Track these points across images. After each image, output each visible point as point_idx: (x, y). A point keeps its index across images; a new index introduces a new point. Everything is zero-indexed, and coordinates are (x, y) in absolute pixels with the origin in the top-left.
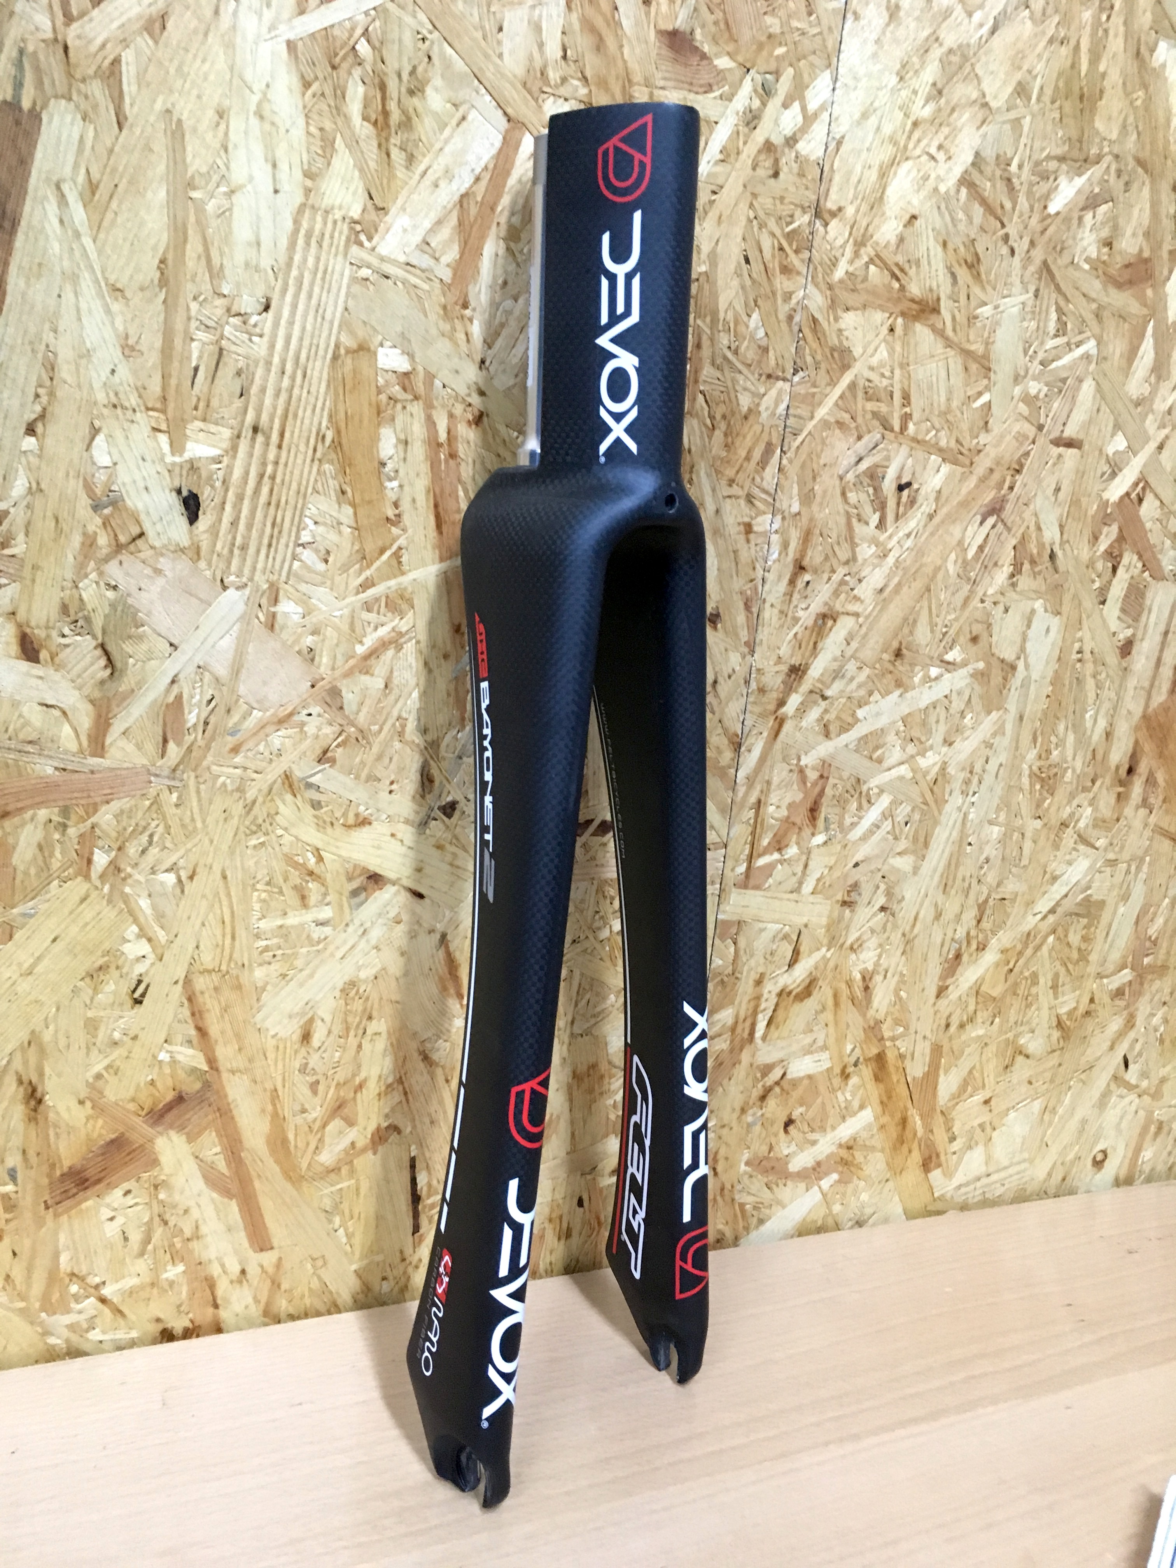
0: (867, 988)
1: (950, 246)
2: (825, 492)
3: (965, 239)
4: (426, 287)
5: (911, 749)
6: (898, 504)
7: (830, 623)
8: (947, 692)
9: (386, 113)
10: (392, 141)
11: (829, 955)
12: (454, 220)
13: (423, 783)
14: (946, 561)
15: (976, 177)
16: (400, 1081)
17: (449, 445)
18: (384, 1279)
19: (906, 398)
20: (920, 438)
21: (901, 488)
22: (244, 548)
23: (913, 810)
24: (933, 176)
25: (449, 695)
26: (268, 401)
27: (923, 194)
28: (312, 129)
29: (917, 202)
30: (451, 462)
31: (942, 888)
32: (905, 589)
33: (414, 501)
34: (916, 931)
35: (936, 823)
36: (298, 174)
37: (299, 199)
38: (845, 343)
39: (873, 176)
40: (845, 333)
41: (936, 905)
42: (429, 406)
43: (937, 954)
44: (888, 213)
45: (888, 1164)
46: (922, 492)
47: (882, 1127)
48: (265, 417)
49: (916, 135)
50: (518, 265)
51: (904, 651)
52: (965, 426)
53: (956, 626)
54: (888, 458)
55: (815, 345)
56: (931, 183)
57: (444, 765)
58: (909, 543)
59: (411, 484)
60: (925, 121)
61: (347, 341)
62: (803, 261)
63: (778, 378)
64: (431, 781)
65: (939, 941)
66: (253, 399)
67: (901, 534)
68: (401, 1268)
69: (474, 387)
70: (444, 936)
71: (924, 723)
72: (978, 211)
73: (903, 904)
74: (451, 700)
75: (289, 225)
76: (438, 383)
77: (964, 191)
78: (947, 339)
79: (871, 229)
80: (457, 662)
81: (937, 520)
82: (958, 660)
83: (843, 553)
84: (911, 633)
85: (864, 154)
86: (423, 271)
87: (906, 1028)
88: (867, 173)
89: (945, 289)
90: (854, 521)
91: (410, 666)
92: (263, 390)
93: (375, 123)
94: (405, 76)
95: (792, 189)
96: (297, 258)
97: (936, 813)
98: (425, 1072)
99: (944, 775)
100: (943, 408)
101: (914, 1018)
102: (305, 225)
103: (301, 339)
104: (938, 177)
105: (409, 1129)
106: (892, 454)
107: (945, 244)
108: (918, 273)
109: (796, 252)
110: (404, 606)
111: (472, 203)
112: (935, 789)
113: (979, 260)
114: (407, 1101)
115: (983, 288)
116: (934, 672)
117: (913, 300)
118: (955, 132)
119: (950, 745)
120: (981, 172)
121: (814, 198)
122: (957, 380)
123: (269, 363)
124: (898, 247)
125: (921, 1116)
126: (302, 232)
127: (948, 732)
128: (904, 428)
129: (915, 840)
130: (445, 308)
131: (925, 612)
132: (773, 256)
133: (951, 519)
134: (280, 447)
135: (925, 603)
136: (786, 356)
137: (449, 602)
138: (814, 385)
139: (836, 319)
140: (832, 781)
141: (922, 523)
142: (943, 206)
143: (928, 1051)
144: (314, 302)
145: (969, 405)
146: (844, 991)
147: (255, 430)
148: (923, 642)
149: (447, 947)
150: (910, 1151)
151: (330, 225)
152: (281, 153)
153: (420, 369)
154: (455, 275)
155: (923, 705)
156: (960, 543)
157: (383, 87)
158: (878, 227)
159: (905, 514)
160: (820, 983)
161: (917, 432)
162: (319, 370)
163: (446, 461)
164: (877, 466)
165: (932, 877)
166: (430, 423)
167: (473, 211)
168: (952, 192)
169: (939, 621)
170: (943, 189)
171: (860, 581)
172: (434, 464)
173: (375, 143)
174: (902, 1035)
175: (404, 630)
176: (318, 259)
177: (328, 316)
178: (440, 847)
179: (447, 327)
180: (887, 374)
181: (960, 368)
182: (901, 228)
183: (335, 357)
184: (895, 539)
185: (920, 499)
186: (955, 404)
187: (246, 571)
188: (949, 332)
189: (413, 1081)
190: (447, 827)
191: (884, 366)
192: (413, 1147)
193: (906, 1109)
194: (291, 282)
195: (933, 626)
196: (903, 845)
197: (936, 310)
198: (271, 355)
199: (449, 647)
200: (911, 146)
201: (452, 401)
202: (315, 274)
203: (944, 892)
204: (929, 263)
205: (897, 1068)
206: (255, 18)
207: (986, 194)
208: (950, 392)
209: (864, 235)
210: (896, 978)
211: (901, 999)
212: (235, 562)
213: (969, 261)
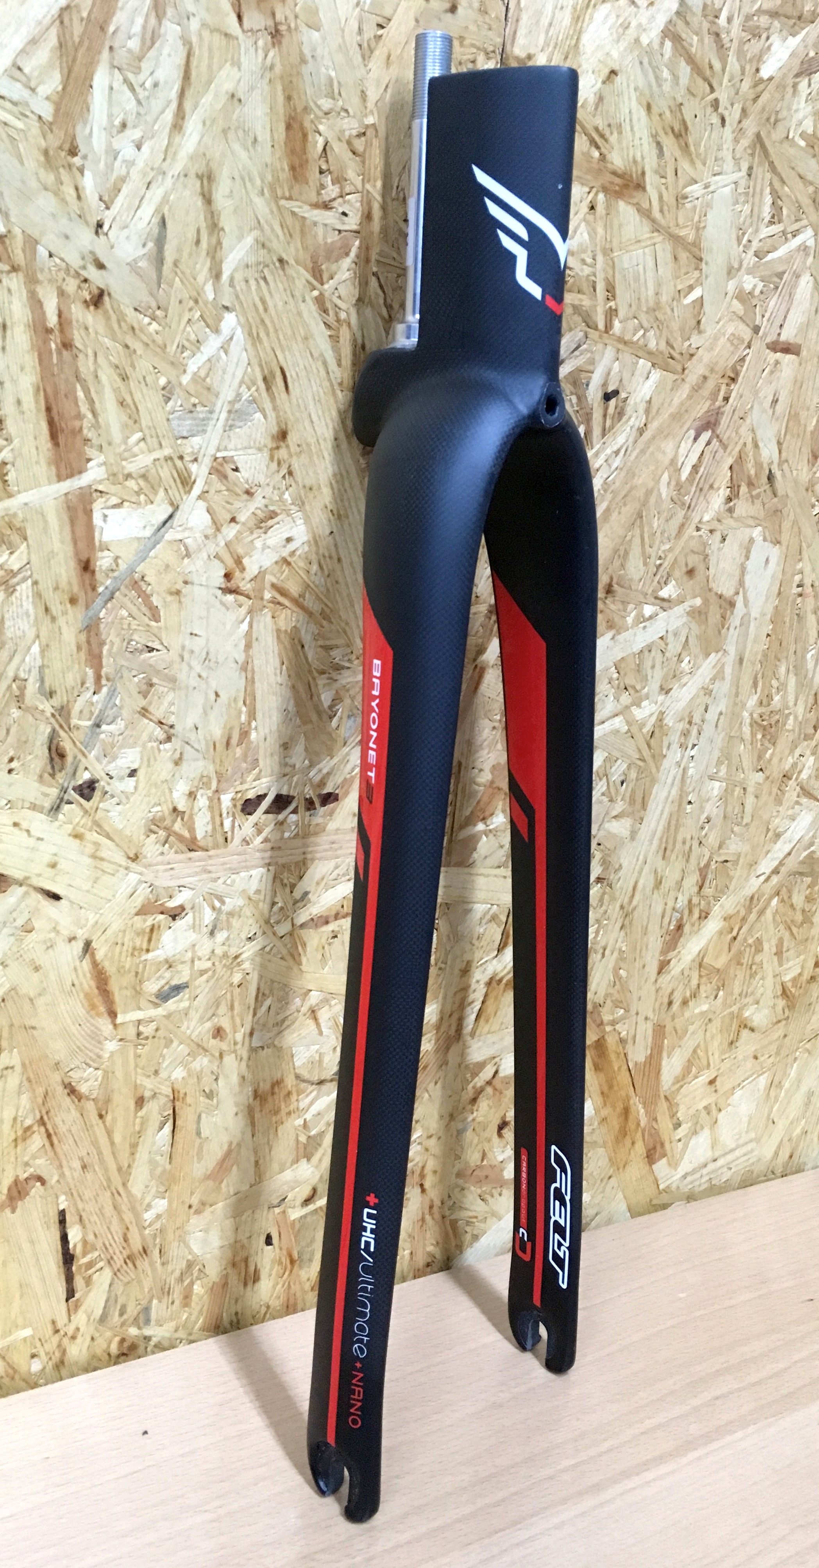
1: (655, 110)
3: (671, 103)
4: (20, 125)
5: (625, 698)
6: (605, 416)
8: (663, 633)
12: (52, 39)
13: (52, 759)
14: (658, 482)
15: (681, 27)
16: (42, 1122)
17: (62, 331)
19: (611, 289)
20: (626, 338)
21: (607, 397)
23: (629, 767)
24: (634, 24)
25: (79, 648)
27: (622, 45)
29: (617, 54)
30: (65, 353)
31: (661, 853)
32: (614, 516)
33: (19, 402)
35: (653, 781)
41: (656, 872)
42: (32, 280)
43: (657, 927)
45: (610, 1160)
46: (631, 401)
47: (604, 1120)
50: (139, 102)
51: (616, 587)
52: (675, 326)
53: (670, 558)
54: (592, 362)
56: (632, 32)
57: (77, 735)
59: (14, 381)
64: (62, 756)
65: (659, 911)
67: (609, 451)
69: (90, 258)
70: (88, 945)
71: (639, 669)
72: (685, 70)
73: (621, 873)
74: (83, 655)
76: (42, 251)
77: (668, 44)
78: (653, 221)
80: (87, 607)
81: (647, 435)
82: (674, 596)
84: (623, 566)
86: (15, 104)
87: (627, 1011)
89: (650, 163)
91: (27, 614)
95: (473, 28)
97: (654, 770)
98: (72, 1107)
99: (661, 727)
101: (635, 996)
104: (640, 25)
106: (597, 358)
107: (649, 108)
108: (620, 141)
110: (15, 538)
111: (75, 18)
112: (652, 742)
113: (686, 129)
114: (52, 1145)
115: (692, 163)
116: (648, 610)
117: (614, 173)
119: (667, 693)
120: (687, 23)
121: (499, 40)
122: (666, 270)
124: (596, 109)
125: (644, 1104)
127: (665, 678)
128: (608, 327)
129: (632, 801)
130: (46, 153)
131: (637, 541)
133: (663, 433)
135: (637, 531)
137: (73, 532)
141: (631, 440)
142: (646, 61)
143: (650, 1032)
145: (679, 301)
148: (636, 577)
149: (93, 955)
150: (633, 1143)
153: (17, 231)
154: (57, 111)
155: (636, 648)
156: (673, 461)
159: (612, 427)
161: (624, 330)
163: (59, 353)
164: (579, 370)
165: (651, 841)
166: (36, 303)
167: (77, 30)
168: (656, 46)
169: (652, 552)
170: (645, 40)
172: (43, 357)
174: (622, 1018)
175: (16, 568)
178: (78, 836)
179: (50, 178)
180: (589, 260)
181: (669, 257)
182: (599, 85)
184: (602, 457)
185: (629, 410)
188: (656, 214)
189: (58, 1120)
190: (86, 812)
191: (585, 251)
193: (628, 1098)
195: (646, 557)
196: (619, 806)
197: (640, 186)
199: (76, 589)
201: (62, 274)
203: (664, 858)
204: (632, 129)
205: (618, 1054)
207: (693, 50)
208: (659, 285)
211: (620, 978)
213: (676, 129)
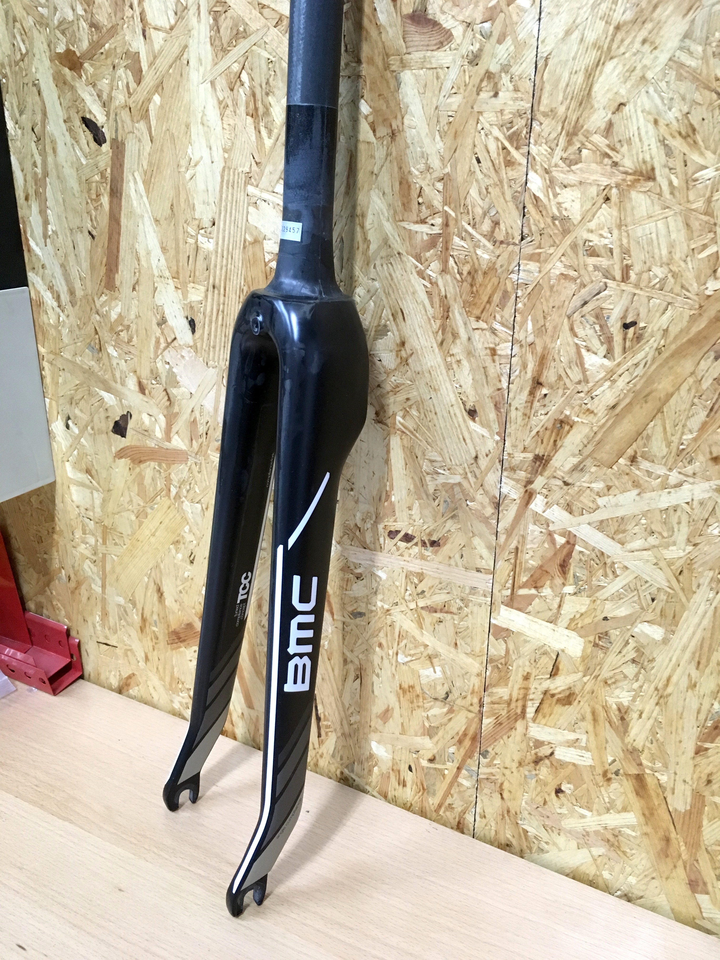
0: (622, 719)
1: (662, 122)
2: (555, 328)
3: (678, 115)
5: (653, 540)
6: (625, 339)
7: (567, 428)
8: (689, 500)
9: (256, 109)
10: (261, 124)
11: (585, 679)
14: (678, 388)
19: (626, 252)
21: (626, 326)
22: (214, 347)
24: (639, 67)
26: (218, 272)
27: (629, 85)
28: (225, 126)
29: (624, 91)
31: (695, 663)
34: (669, 690)
36: (221, 151)
37: (223, 164)
38: (565, 213)
39: (580, 78)
40: (564, 206)
41: (689, 676)
43: (693, 718)
44: (596, 106)
45: (653, 865)
46: (649, 330)
47: (646, 834)
48: (217, 281)
49: (619, 37)
51: (640, 459)
52: (691, 275)
53: (693, 445)
54: (612, 302)
55: (538, 217)
56: (638, 73)
58: (639, 371)
60: (627, 22)
61: (249, 238)
62: (523, 155)
63: (508, 244)
66: (212, 271)
67: (629, 363)
71: (665, 521)
72: (690, 87)
73: (655, 664)
75: (219, 179)
77: (672, 73)
78: (664, 201)
79: (581, 121)
81: (666, 353)
83: (575, 374)
84: (646, 445)
85: (571, 62)
87: (665, 767)
88: (574, 78)
89: (659, 160)
90: (583, 351)
92: (216, 266)
93: (252, 116)
94: (264, 86)
95: (510, 102)
96: (224, 196)
99: (690, 569)
100: (665, 260)
101: (673, 759)
102: (226, 178)
103: (229, 239)
104: (644, 66)
106: (616, 299)
107: (656, 122)
108: (629, 150)
109: (517, 148)
112: (681, 578)
113: (694, 130)
115: (702, 154)
117: (626, 173)
118: (660, 25)
121: (529, 106)
122: (679, 235)
123: (217, 252)
124: (609, 132)
125: (685, 844)
126: (225, 182)
127: (691, 534)
128: (625, 277)
129: (663, 616)
131: (659, 429)
132: (498, 154)
133: (682, 353)
134: (225, 296)
135: (659, 423)
136: (514, 226)
138: (539, 247)
139: (556, 195)
140: (578, 548)
141: (651, 356)
142: (651, 90)
143: (689, 793)
144: (233, 218)
145: (693, 256)
146: (602, 713)
147: (214, 287)
150: (675, 866)
151: (236, 177)
152: (212, 141)
155: (663, 506)
156: (694, 373)
157: (254, 95)
158: (589, 117)
159: (633, 345)
160: (579, 698)
161: (639, 280)
162: (238, 254)
164: (601, 308)
165: (683, 652)
168: (661, 76)
169: (675, 439)
170: (650, 75)
171: (592, 398)
173: (253, 127)
174: (661, 770)
176: (233, 195)
177: (240, 226)
180: (606, 235)
181: (681, 225)
182: (610, 115)
183: (244, 247)
184: (625, 367)
185: (646, 336)
186: (677, 256)
187: (216, 359)
188: (667, 195)
191: (602, 229)
193: (669, 831)
194: (222, 209)
195: (668, 442)
196: (650, 616)
197: (651, 178)
198: (217, 248)
200: (615, 46)
202: (232, 203)
204: (641, 140)
206: (197, 74)
207: (698, 71)
208: (672, 246)
209: (575, 127)
210: (651, 721)
211: (657, 740)
212: (211, 354)
213: (683, 133)
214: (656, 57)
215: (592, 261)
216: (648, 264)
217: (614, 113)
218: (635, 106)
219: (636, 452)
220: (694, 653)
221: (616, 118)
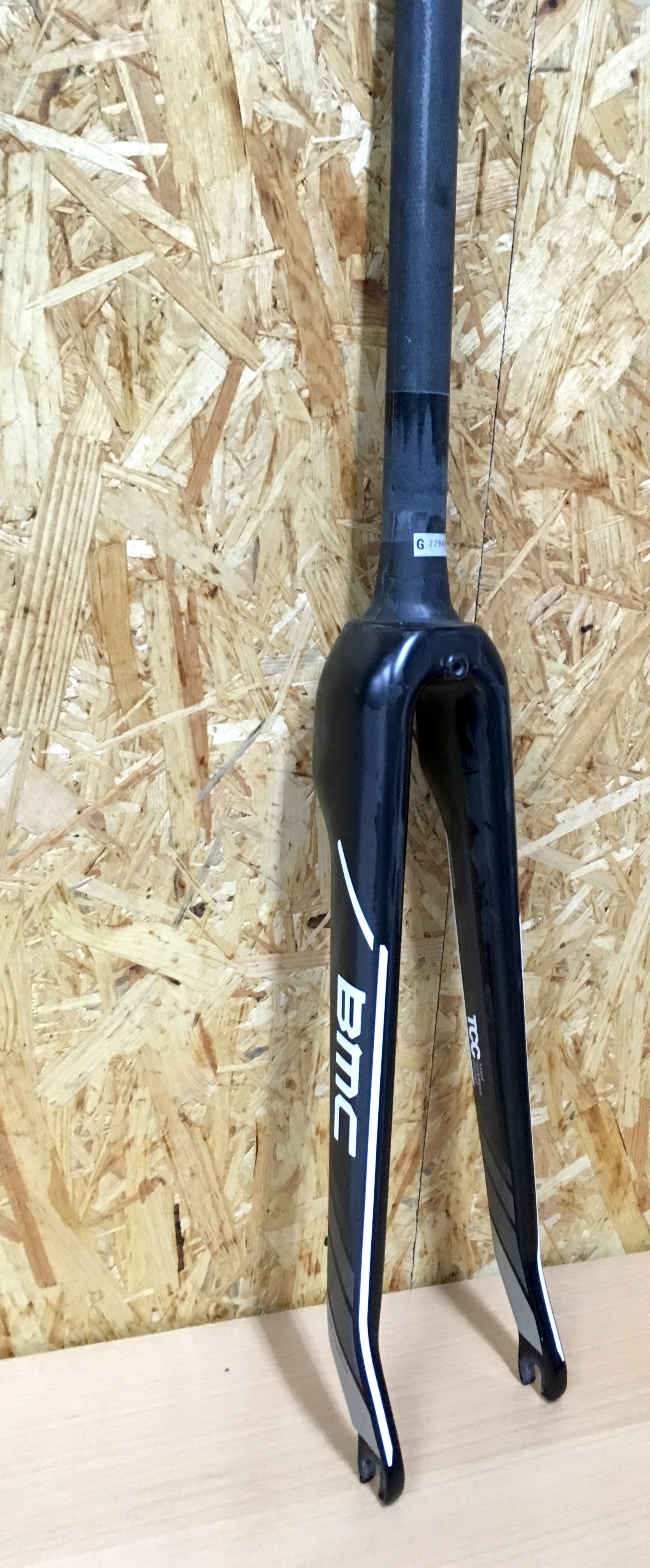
0: (578, 1051)
2: (517, 636)
7: (528, 743)
9: (127, 359)
10: (134, 380)
11: (542, 1023)
18: (154, 1310)
22: (18, 704)
26: (36, 587)
28: (68, 375)
34: (620, 1000)
36: (56, 410)
37: (58, 429)
38: (528, 516)
39: (544, 382)
40: (527, 508)
44: (558, 411)
48: (34, 601)
49: (579, 347)
55: (501, 518)
58: (594, 674)
60: (585, 335)
61: (100, 536)
62: (486, 453)
63: (470, 547)
66: (24, 586)
68: (170, 1300)
75: (50, 450)
79: (544, 424)
83: (536, 685)
85: (535, 365)
88: (538, 380)
90: (544, 659)
92: (32, 579)
93: (119, 368)
94: (143, 329)
96: (58, 475)
100: (617, 563)
102: (63, 449)
103: (63, 537)
105: (172, 1181)
109: (481, 445)
118: (613, 342)
123: (36, 558)
126: (61, 455)
132: (461, 450)
134: (47, 622)
136: (476, 528)
138: (502, 550)
139: (518, 497)
140: (536, 875)
144: (73, 508)
146: (558, 1054)
147: (26, 610)
151: (84, 449)
152: (42, 395)
157: (124, 339)
158: (551, 421)
160: (536, 1048)
162: (78, 561)
171: (552, 707)
173: (120, 383)
176: (75, 475)
177: (85, 518)
183: (92, 550)
186: (627, 560)
187: (21, 723)
192: (177, 1196)
194: (53, 493)
198: (38, 551)
200: (575, 356)
202: (73, 486)
206: (18, 294)
209: (538, 429)
210: (605, 1041)
212: (12, 715)
214: (611, 372)
215: (552, 565)
216: (603, 567)
217: (574, 420)
218: (593, 415)
219: (592, 758)
220: (641, 952)
221: (576, 425)
